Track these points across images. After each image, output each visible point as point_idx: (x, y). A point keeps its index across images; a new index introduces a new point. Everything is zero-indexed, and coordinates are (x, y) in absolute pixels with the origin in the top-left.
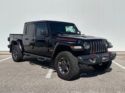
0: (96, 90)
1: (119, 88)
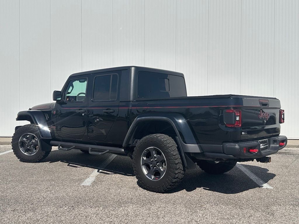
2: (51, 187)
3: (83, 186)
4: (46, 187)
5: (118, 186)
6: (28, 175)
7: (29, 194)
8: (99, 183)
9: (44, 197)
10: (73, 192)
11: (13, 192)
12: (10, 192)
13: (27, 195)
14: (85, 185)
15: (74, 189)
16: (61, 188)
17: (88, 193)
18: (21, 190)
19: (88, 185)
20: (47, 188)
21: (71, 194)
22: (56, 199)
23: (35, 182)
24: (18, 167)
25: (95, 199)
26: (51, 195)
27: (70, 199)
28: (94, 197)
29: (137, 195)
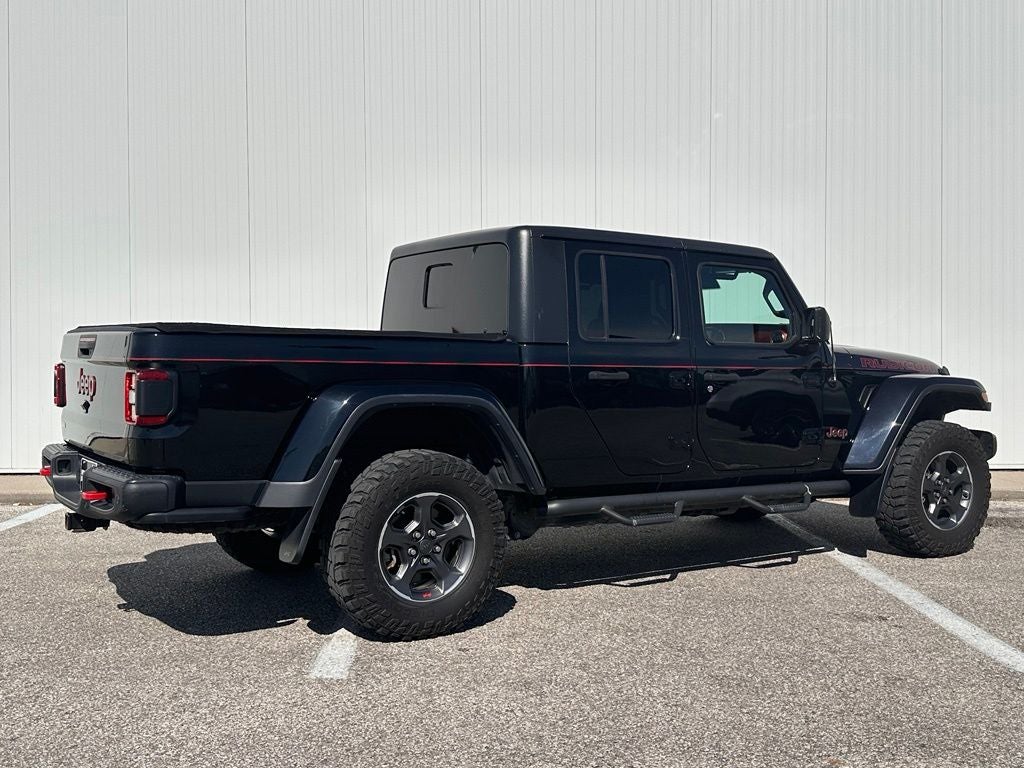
0: (691, 752)
1: (860, 735)
2: (190, 690)
3: (320, 680)
4: (169, 688)
5: (460, 680)
6: (82, 635)
7: (106, 726)
8: (379, 665)
9: (173, 741)
10: (287, 714)
11: (37, 719)
12: (27, 721)
13: (100, 731)
14: (325, 676)
15: (287, 695)
16: (232, 691)
17: (349, 714)
18: (71, 709)
19: (339, 676)
20: (175, 697)
21: (280, 721)
22: (226, 747)
23: (118, 668)
24: (32, 601)
25: (391, 741)
26: (202, 728)
27: (286, 746)
28: (382, 734)
29: (552, 720)
